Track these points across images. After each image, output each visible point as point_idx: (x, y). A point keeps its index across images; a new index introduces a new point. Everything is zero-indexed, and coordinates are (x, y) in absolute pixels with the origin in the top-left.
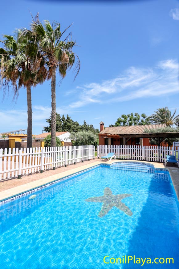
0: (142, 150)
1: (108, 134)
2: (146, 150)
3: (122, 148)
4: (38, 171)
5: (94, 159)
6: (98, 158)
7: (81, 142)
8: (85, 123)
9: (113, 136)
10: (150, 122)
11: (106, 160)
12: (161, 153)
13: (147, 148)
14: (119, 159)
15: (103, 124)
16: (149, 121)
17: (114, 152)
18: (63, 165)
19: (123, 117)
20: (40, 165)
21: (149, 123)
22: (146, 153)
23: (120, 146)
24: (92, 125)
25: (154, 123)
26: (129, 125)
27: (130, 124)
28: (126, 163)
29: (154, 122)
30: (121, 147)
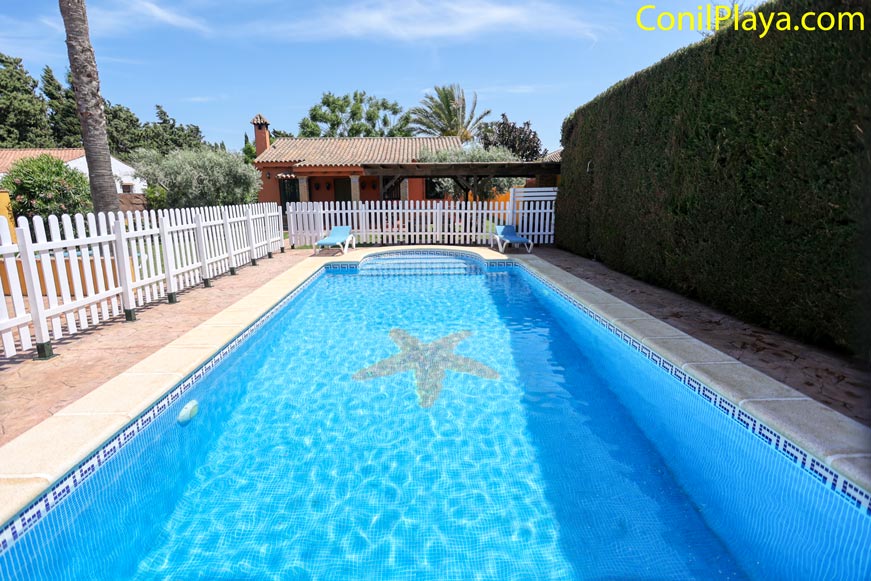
0: (432, 214)
1: (295, 161)
2: (444, 213)
3: (373, 211)
4: (116, 313)
5: (282, 250)
6: (293, 247)
7: (195, 191)
8: (162, 114)
9: (314, 170)
10: (412, 129)
11: (336, 249)
12: (488, 219)
13: (447, 206)
14: (365, 245)
15: (266, 125)
16: (411, 125)
17: (347, 224)
18: (198, 281)
19: (326, 102)
20: (119, 290)
21: (408, 134)
22: (443, 223)
23: (367, 202)
24: (197, 129)
25: (424, 131)
26: (349, 136)
27: (354, 132)
28: (395, 256)
29: (424, 128)
30: (370, 208)
